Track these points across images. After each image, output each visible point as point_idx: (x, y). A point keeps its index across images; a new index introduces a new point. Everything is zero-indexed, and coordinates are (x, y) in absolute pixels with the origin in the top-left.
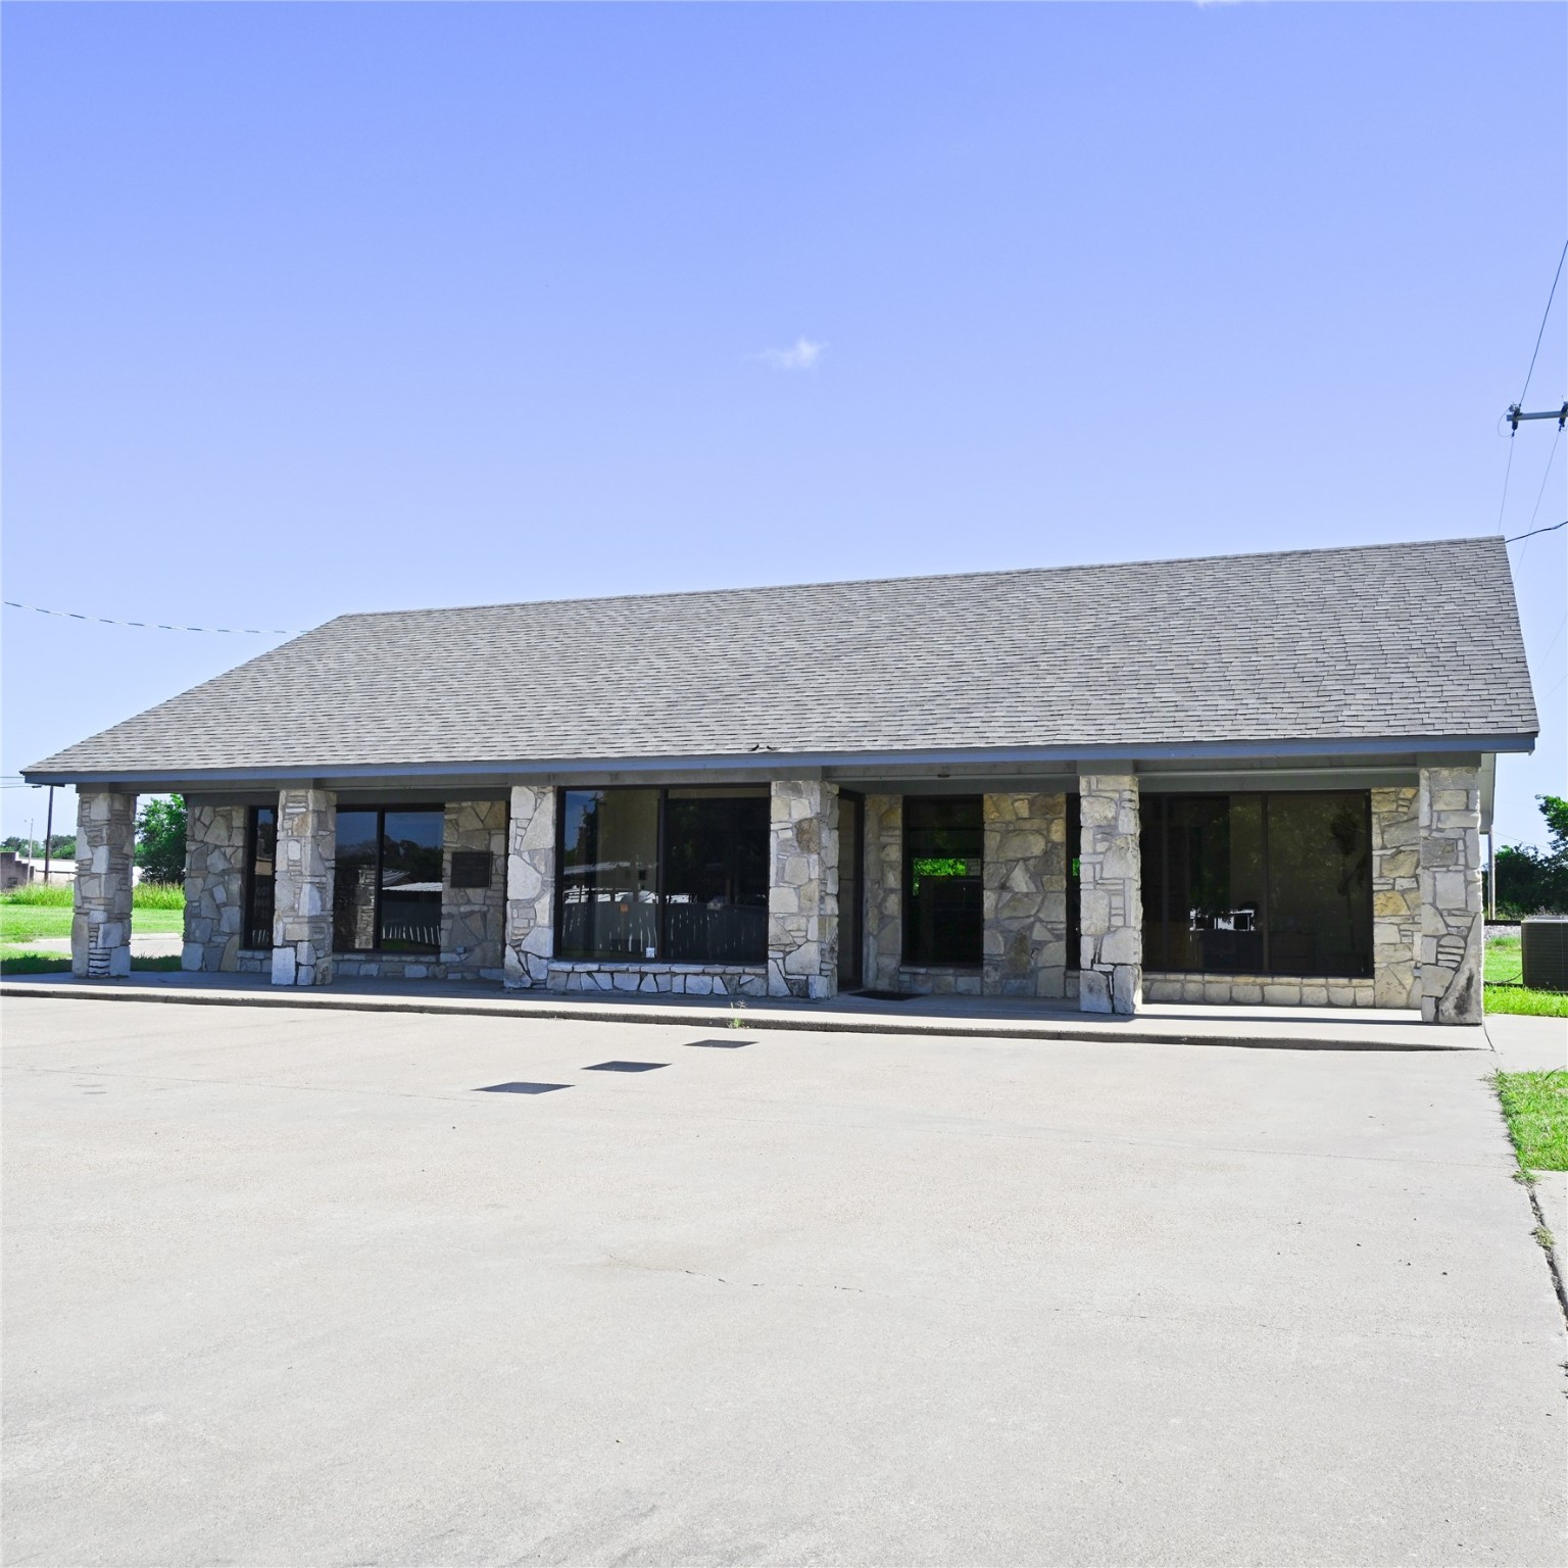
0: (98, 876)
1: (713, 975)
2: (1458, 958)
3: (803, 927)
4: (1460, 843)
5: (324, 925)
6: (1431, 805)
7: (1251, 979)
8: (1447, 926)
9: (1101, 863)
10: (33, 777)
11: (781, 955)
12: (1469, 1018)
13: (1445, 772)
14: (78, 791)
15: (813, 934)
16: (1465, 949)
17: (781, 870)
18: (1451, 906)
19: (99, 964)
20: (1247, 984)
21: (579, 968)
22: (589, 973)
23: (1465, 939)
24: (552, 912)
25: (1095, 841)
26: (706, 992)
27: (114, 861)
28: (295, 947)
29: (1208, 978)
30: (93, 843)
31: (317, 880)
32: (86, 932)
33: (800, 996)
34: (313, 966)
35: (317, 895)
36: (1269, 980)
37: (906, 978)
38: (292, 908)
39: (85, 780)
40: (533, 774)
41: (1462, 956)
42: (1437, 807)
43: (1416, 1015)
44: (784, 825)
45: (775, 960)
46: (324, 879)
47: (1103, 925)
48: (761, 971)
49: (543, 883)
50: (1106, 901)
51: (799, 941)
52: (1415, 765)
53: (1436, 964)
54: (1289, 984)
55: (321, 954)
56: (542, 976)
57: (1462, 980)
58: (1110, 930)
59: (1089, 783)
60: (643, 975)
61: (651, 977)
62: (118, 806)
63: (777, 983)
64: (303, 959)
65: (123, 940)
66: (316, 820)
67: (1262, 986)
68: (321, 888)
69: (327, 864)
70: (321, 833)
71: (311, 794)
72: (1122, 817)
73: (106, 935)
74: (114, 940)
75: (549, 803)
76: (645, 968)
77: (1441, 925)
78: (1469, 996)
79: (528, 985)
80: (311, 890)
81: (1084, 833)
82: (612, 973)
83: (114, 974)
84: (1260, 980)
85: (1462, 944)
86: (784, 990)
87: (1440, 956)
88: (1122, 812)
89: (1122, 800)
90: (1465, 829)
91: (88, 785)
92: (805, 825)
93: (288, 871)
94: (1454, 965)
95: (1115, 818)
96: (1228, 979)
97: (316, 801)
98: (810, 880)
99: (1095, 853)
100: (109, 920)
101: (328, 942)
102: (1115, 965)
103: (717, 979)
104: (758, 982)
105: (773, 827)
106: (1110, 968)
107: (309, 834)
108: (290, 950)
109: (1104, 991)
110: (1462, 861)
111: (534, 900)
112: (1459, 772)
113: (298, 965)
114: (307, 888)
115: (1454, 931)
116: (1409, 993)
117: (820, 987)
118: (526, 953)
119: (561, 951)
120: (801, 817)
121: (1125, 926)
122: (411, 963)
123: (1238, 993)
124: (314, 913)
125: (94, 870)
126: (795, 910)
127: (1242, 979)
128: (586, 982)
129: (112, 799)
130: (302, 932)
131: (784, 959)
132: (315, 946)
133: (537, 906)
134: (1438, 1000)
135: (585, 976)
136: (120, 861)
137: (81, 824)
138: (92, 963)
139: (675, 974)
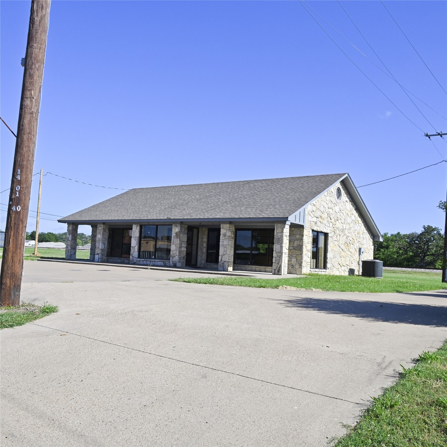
0: (70, 240)
1: (161, 262)
2: (278, 262)
3: (176, 253)
4: (280, 239)
5: (105, 251)
6: (276, 231)
7: (263, 267)
8: (277, 255)
9: (223, 241)
10: (59, 221)
11: (172, 258)
12: (280, 274)
13: (279, 225)
14: (67, 224)
15: (177, 254)
16: (280, 260)
17: (173, 242)
18: (278, 251)
19: (69, 257)
20: (263, 268)
21: (141, 260)
22: (143, 261)
23: (280, 258)
24: (138, 249)
25: (223, 237)
26: (160, 265)
27: (73, 238)
28: (99, 255)
29: (256, 266)
30: (69, 234)
31: (103, 242)
32: (67, 251)
33: (175, 266)
34: (102, 259)
35: (103, 245)
36: (266, 267)
37: (206, 265)
38: (98, 247)
39: (69, 222)
40: (136, 222)
41: (279, 261)
42: (277, 232)
43: (272, 273)
44: (174, 233)
45: (171, 259)
46: (105, 242)
47: (223, 253)
48: (169, 261)
49: (137, 243)
50: (224, 249)
51: (175, 255)
52: (274, 223)
53: (275, 263)
54: (270, 268)
55: (103, 256)
56: (135, 261)
57: (279, 266)
58: (224, 255)
59: (222, 225)
60: (151, 261)
61: (152, 262)
62: (74, 227)
63: (171, 264)
64: (100, 257)
65: (74, 253)
66: (103, 231)
67: (265, 268)
68: (104, 244)
69: (106, 239)
70: (104, 233)
71: (102, 225)
72: (227, 233)
73: (71, 252)
74: (72, 253)
75: (138, 228)
76: (151, 260)
77: (276, 255)
78: (280, 269)
79: (133, 263)
80: (102, 244)
81: (221, 235)
82: (146, 261)
83: (72, 259)
84: (265, 267)
85: (279, 259)
86: (173, 265)
87: (276, 261)
88: (227, 231)
89: (227, 229)
90: (281, 236)
91: (70, 223)
92: (177, 233)
93: (98, 240)
94: (278, 263)
95: (226, 233)
96: (259, 267)
97: (103, 227)
98: (178, 244)
99: (222, 239)
100: (71, 249)
101: (106, 254)
102: (224, 262)
103: (162, 262)
104: (168, 263)
105: (172, 233)
106: (223, 262)
107: (102, 233)
108: (98, 255)
109: (222, 267)
110: (280, 243)
111: (135, 246)
112: (281, 224)
113: (99, 258)
114: (101, 243)
115: (278, 256)
116: (290, 271)
117: (178, 264)
118: (133, 257)
119: (139, 257)
120: (177, 231)
121: (226, 254)
122: (126, 260)
123: (261, 270)
124: (102, 248)
125: (69, 239)
126: (175, 249)
127: (262, 267)
128: (142, 263)
129: (73, 226)
130: (100, 252)
131: (173, 259)
132: (102, 255)
133: (135, 248)
134: (275, 270)
135: (142, 261)
136: (74, 238)
137: (68, 230)
138: (68, 257)
139: (156, 261)
